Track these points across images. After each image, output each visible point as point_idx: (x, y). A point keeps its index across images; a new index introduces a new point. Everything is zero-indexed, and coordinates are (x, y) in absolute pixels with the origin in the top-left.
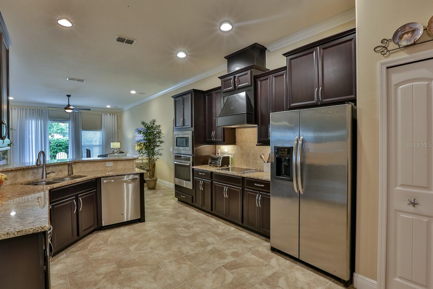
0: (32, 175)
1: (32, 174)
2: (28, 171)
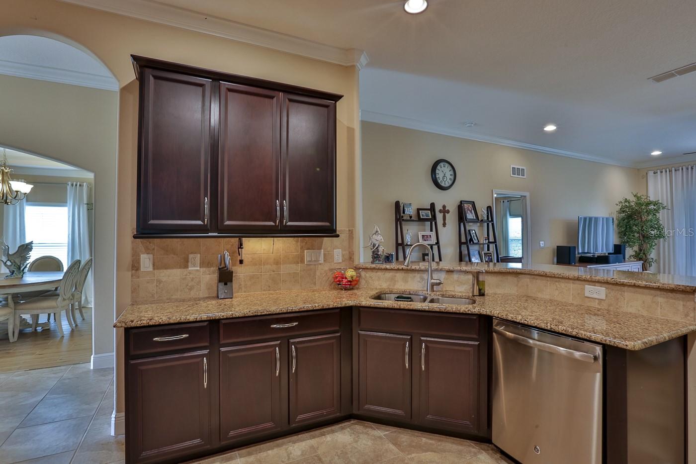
0: (419, 282)
1: (419, 280)
2: (414, 275)
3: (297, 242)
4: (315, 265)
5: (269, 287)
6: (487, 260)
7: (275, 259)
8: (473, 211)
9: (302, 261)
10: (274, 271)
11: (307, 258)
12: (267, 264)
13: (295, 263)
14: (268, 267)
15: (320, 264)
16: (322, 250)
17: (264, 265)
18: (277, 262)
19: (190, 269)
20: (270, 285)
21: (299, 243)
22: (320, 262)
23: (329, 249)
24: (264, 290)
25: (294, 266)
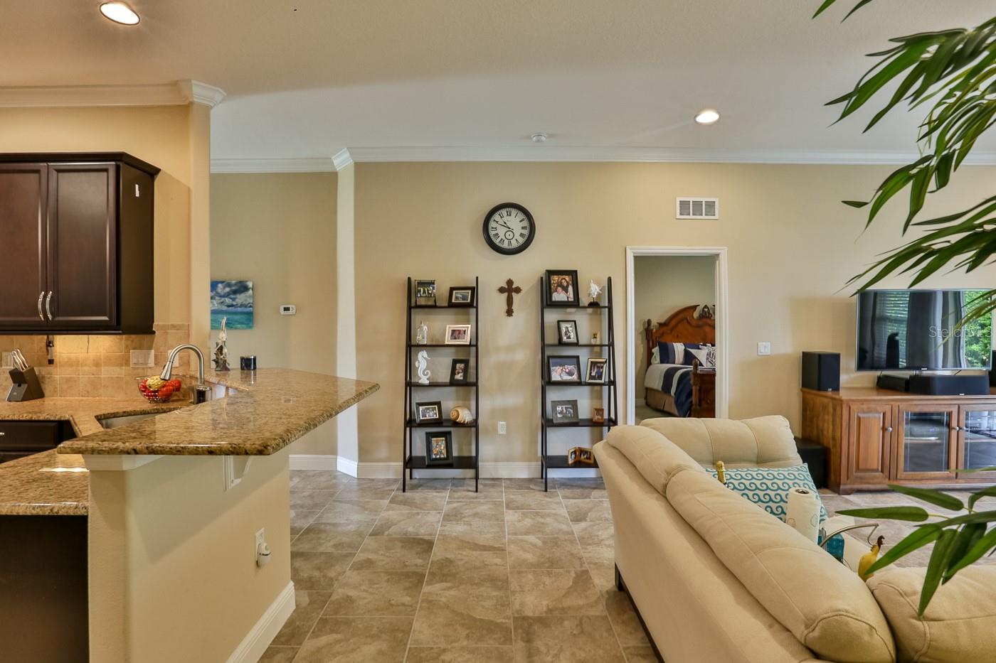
3: (121, 339)
4: (143, 369)
5: (88, 392)
6: (593, 374)
7: (94, 360)
8: (570, 288)
9: (127, 363)
10: (93, 375)
11: (133, 360)
12: (86, 365)
13: (117, 366)
14: (86, 368)
15: (150, 368)
16: (153, 351)
17: (82, 366)
18: (97, 364)
19: (3, 367)
20: (89, 390)
21: (123, 341)
22: (150, 365)
23: (162, 349)
24: (82, 396)
25: (117, 369)
